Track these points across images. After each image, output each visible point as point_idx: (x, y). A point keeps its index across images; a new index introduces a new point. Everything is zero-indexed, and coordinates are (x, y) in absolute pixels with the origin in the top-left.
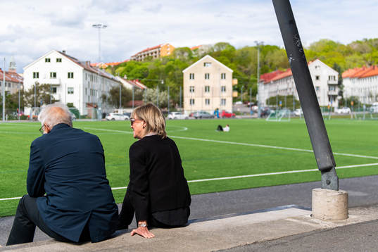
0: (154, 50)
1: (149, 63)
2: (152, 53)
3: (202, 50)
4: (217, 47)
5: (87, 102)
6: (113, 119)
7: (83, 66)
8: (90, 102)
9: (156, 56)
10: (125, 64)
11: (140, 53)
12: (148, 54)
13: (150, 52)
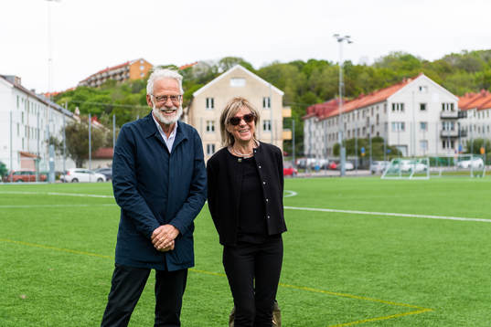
0: (119, 70)
1: (112, 91)
2: (115, 75)
3: (199, 70)
4: (223, 64)
5: (21, 150)
6: (75, 180)
7: (11, 82)
8: (25, 151)
9: (122, 80)
10: (70, 93)
11: (95, 75)
12: (108, 77)
13: (111, 73)
